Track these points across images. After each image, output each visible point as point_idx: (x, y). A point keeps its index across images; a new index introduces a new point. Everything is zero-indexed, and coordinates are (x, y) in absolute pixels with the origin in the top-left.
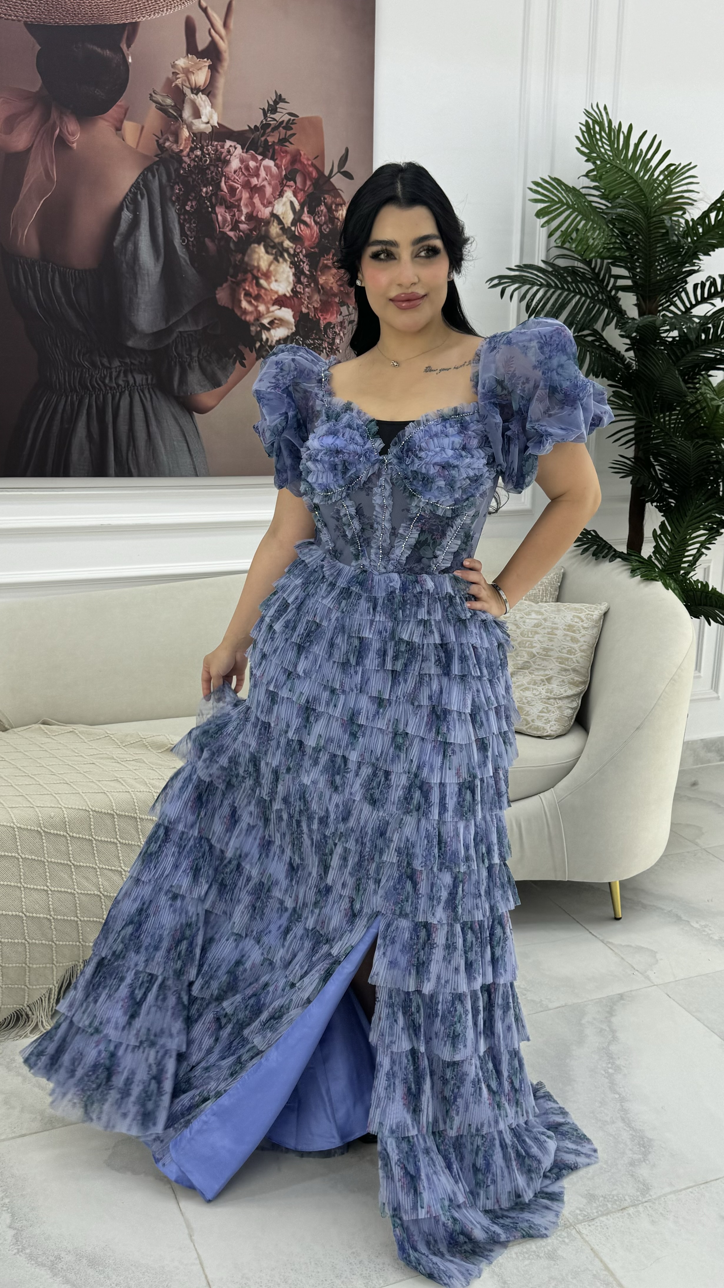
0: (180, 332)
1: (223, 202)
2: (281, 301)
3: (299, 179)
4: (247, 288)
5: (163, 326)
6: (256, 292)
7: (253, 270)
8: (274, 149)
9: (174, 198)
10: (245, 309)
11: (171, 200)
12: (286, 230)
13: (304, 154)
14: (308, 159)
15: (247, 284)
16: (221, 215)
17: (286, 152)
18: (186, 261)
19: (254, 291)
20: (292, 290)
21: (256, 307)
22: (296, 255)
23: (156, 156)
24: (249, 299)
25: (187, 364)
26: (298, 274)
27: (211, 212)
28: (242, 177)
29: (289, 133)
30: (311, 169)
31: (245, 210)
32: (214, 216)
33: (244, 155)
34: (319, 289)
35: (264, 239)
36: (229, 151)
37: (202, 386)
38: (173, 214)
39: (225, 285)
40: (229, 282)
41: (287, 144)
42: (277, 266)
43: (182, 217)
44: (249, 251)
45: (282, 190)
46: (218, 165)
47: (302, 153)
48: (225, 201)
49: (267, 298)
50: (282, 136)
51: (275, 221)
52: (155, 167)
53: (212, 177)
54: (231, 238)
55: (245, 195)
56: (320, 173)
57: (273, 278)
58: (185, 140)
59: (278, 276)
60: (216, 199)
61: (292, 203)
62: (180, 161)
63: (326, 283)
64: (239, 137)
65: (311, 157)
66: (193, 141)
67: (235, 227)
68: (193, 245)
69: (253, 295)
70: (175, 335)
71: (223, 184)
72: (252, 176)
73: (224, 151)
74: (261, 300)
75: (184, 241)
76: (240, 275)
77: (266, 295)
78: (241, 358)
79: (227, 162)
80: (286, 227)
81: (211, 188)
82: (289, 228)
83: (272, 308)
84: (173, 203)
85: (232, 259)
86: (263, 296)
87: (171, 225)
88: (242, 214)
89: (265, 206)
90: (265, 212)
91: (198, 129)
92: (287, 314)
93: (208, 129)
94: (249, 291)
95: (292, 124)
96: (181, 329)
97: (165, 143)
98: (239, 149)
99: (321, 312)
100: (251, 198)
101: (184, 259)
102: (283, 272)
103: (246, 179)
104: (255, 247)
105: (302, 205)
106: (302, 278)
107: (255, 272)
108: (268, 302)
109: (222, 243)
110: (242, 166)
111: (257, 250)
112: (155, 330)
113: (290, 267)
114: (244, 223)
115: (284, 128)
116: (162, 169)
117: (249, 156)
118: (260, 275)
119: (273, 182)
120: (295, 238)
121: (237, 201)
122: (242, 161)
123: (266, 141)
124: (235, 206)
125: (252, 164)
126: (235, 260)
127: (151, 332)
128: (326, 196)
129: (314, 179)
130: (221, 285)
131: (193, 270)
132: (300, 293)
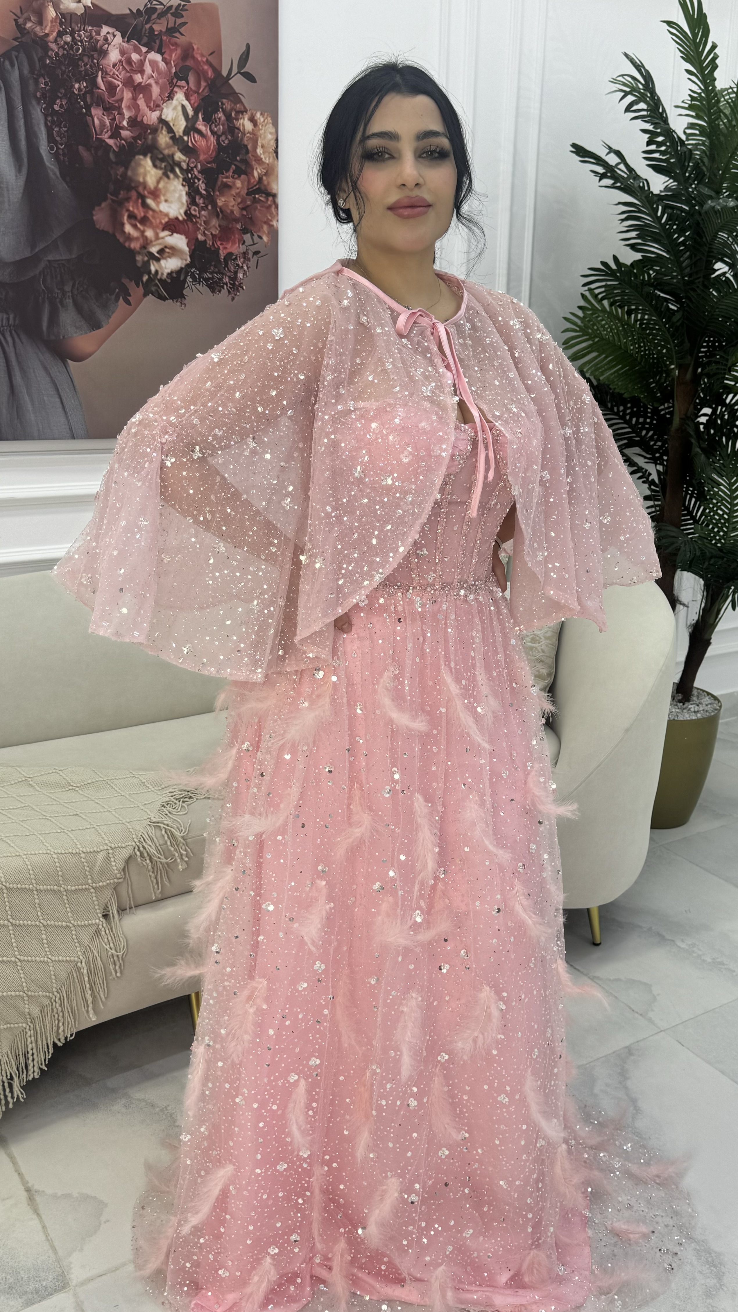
0: (49, 261)
1: (99, 101)
2: (173, 226)
3: (191, 79)
4: (131, 209)
5: (27, 254)
6: (142, 214)
7: (138, 187)
8: (161, 40)
9: (38, 94)
10: (129, 234)
11: (36, 96)
12: (178, 139)
13: (198, 49)
14: (202, 56)
15: (131, 204)
16: (98, 118)
17: (176, 44)
18: (55, 174)
19: (140, 213)
20: (186, 213)
21: (143, 232)
22: (189, 170)
23: (15, 39)
24: (133, 222)
25: (58, 300)
26: (193, 193)
27: (86, 114)
28: (124, 72)
29: (179, 21)
30: (206, 67)
31: (127, 114)
32: (89, 118)
33: (125, 45)
34: (218, 212)
35: (151, 150)
36: (106, 39)
37: (77, 328)
38: (38, 114)
39: (103, 205)
40: (109, 201)
41: (177, 35)
42: (167, 183)
43: (49, 118)
44: (133, 164)
45: (172, 90)
46: (92, 56)
47: (195, 47)
48: (103, 101)
49: (155, 222)
50: (171, 25)
51: (164, 128)
52: (14, 53)
53: (86, 70)
54: (111, 146)
55: (127, 95)
56: (217, 72)
57: (162, 198)
58: (52, 22)
59: (168, 196)
60: (92, 98)
61: (183, 107)
62: (46, 48)
63: (226, 204)
64: (118, 22)
65: (206, 53)
66: (61, 24)
67: (115, 134)
68: (64, 155)
69: (139, 217)
70: (42, 265)
71: (99, 79)
72: (136, 72)
73: (101, 38)
74: (148, 224)
75: (52, 149)
76: (122, 192)
77: (154, 217)
78: (126, 294)
79: (104, 53)
80: (177, 136)
81: (85, 84)
82: (180, 136)
83: (163, 234)
84: (38, 100)
85: (112, 172)
86: (151, 218)
87: (36, 128)
88: (124, 118)
89: (152, 110)
90: (152, 117)
91: (67, 9)
92: (179, 241)
93: (80, 10)
94: (133, 212)
95: (182, 10)
96: (50, 258)
97: (25, 24)
98: (118, 39)
99: (220, 240)
100: (135, 99)
101: (53, 171)
102: (174, 191)
103: (128, 75)
104: (141, 159)
105: (196, 111)
106: (197, 198)
107: (141, 189)
108: (157, 227)
109: (100, 153)
110: (123, 59)
111: (142, 162)
112: (18, 258)
113: (183, 185)
114: (127, 130)
115: (172, 14)
116: (22, 56)
117: (132, 47)
118: (146, 193)
119: (160, 81)
120: (188, 151)
121: (117, 101)
122: (122, 52)
123: (151, 29)
124: (115, 108)
125: (135, 57)
126: (117, 175)
127: (13, 260)
128: (224, 101)
129: (210, 79)
130: (100, 205)
131: (65, 185)
132: (195, 216)
